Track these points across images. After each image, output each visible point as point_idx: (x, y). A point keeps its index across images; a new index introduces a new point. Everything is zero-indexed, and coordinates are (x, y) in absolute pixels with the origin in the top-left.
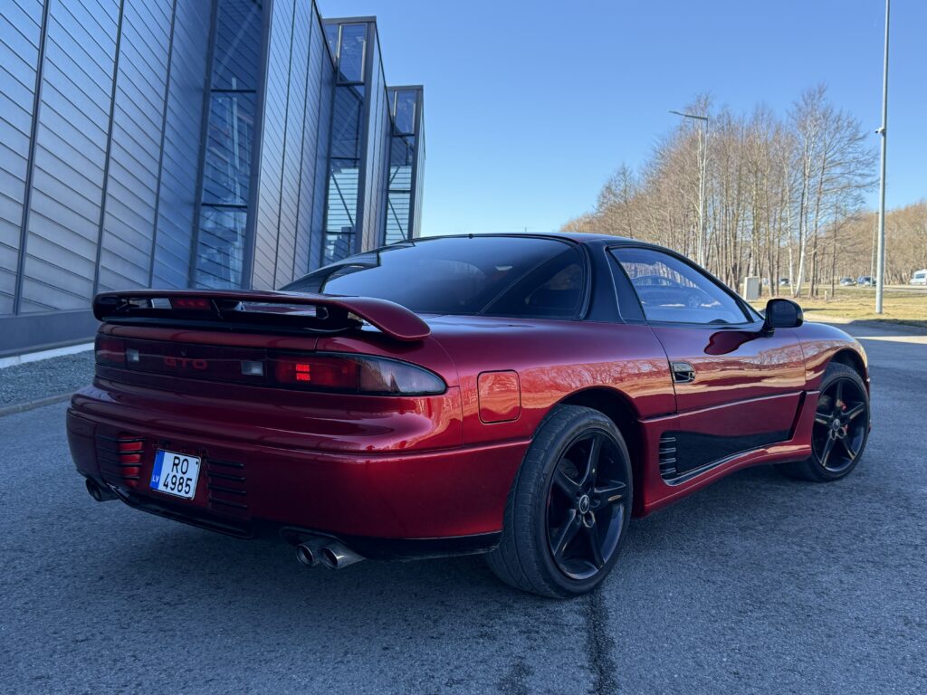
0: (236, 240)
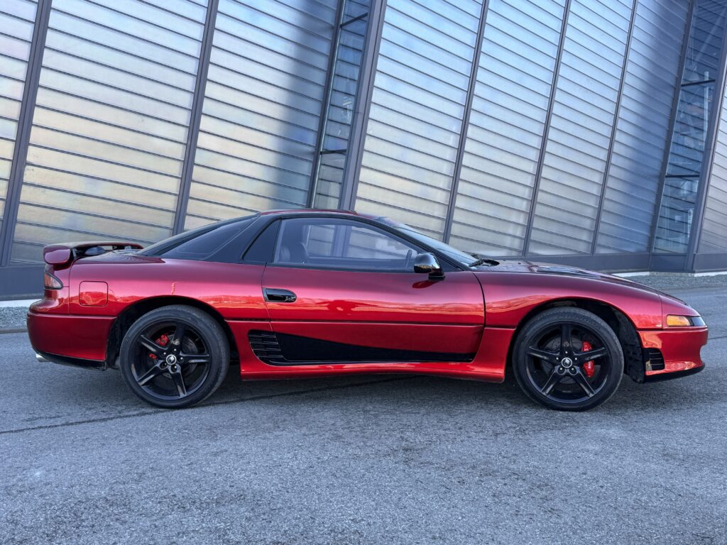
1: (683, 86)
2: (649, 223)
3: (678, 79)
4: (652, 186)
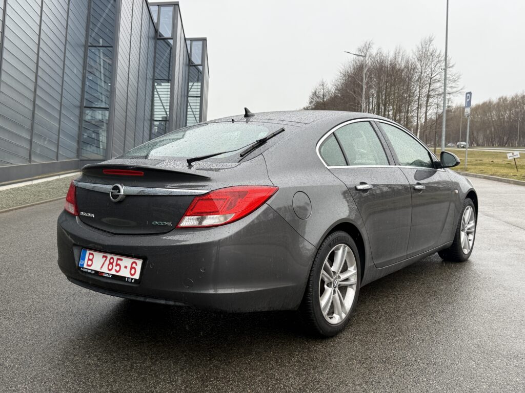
0: (103, 126)
1: (89, 46)
2: (77, 138)
3: (86, 41)
4: (77, 112)
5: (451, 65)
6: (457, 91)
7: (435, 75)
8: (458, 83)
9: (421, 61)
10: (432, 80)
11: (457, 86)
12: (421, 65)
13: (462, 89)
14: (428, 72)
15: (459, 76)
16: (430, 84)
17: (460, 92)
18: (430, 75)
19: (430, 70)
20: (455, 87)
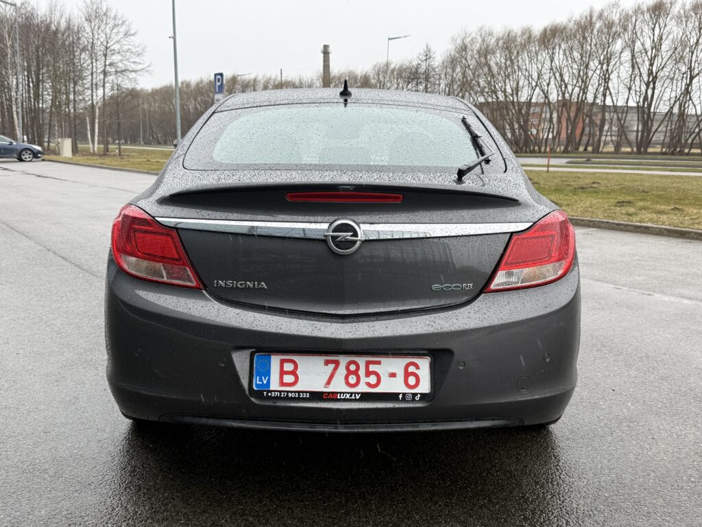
5: (133, 32)
6: (143, 69)
7: (112, 43)
8: (143, 58)
9: (90, 21)
10: (108, 50)
11: (142, 62)
12: (91, 26)
13: (148, 67)
14: (102, 40)
15: (145, 48)
16: (105, 55)
17: (147, 71)
18: (105, 43)
19: (104, 37)
20: (140, 63)
